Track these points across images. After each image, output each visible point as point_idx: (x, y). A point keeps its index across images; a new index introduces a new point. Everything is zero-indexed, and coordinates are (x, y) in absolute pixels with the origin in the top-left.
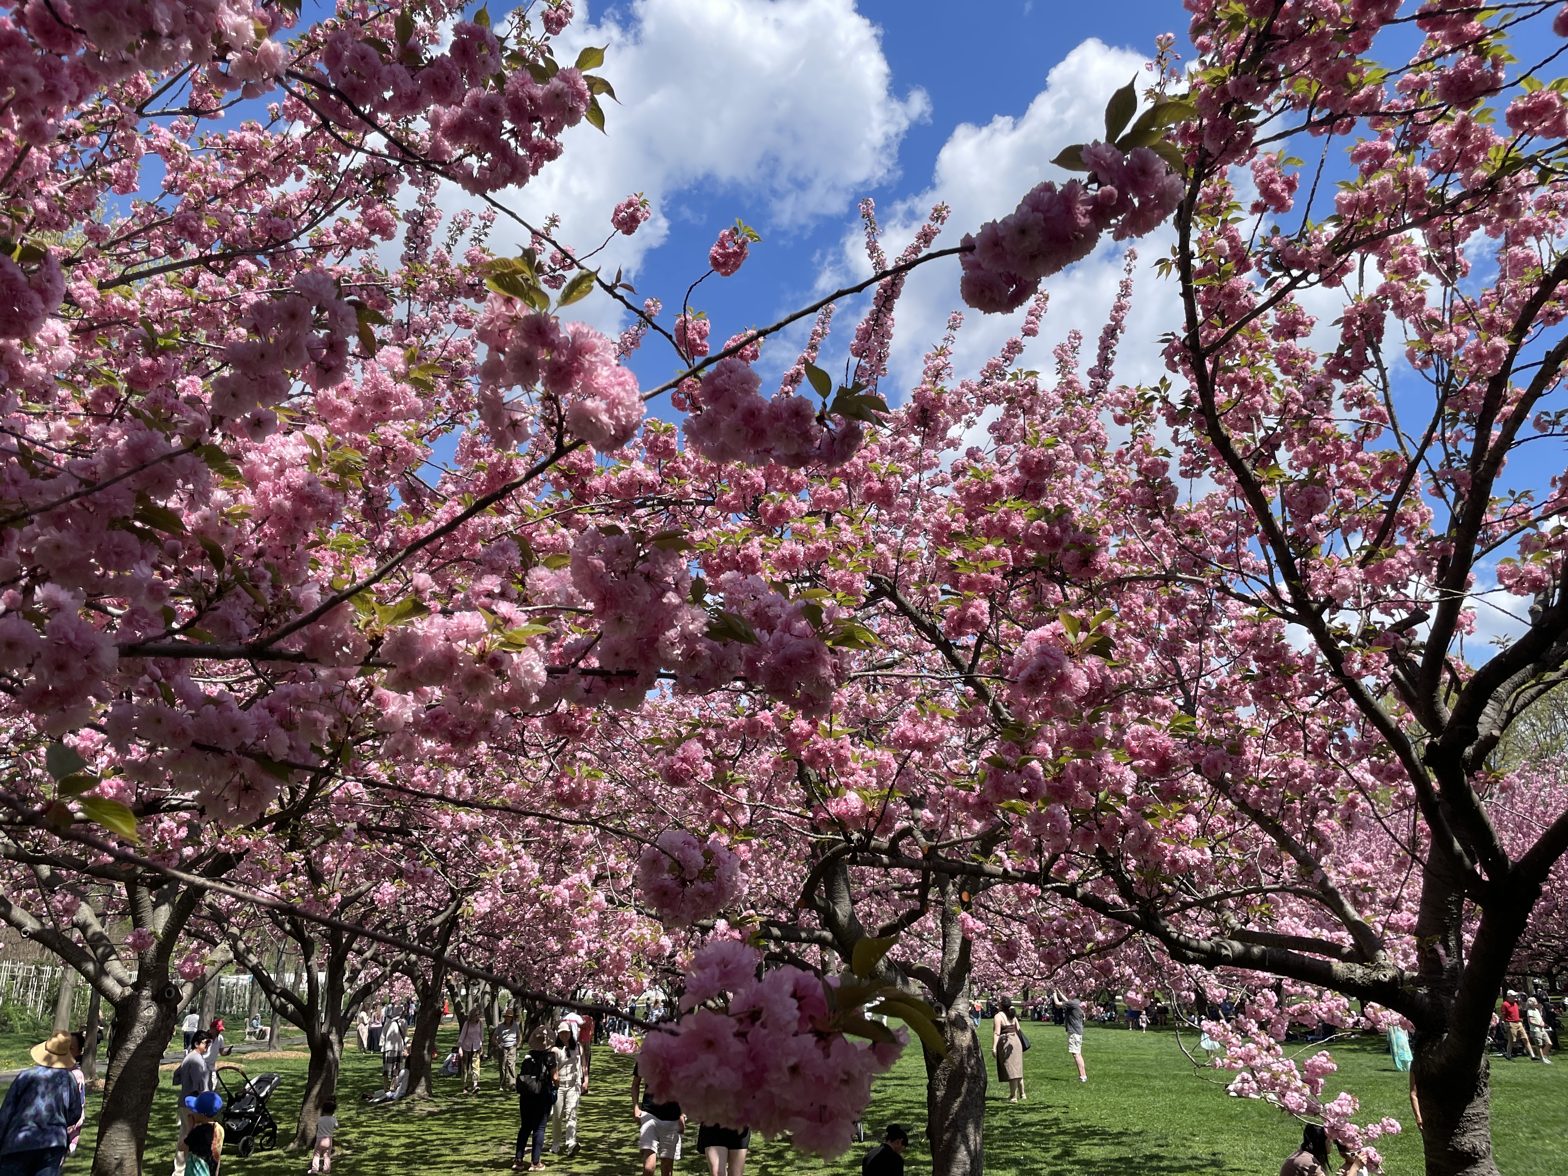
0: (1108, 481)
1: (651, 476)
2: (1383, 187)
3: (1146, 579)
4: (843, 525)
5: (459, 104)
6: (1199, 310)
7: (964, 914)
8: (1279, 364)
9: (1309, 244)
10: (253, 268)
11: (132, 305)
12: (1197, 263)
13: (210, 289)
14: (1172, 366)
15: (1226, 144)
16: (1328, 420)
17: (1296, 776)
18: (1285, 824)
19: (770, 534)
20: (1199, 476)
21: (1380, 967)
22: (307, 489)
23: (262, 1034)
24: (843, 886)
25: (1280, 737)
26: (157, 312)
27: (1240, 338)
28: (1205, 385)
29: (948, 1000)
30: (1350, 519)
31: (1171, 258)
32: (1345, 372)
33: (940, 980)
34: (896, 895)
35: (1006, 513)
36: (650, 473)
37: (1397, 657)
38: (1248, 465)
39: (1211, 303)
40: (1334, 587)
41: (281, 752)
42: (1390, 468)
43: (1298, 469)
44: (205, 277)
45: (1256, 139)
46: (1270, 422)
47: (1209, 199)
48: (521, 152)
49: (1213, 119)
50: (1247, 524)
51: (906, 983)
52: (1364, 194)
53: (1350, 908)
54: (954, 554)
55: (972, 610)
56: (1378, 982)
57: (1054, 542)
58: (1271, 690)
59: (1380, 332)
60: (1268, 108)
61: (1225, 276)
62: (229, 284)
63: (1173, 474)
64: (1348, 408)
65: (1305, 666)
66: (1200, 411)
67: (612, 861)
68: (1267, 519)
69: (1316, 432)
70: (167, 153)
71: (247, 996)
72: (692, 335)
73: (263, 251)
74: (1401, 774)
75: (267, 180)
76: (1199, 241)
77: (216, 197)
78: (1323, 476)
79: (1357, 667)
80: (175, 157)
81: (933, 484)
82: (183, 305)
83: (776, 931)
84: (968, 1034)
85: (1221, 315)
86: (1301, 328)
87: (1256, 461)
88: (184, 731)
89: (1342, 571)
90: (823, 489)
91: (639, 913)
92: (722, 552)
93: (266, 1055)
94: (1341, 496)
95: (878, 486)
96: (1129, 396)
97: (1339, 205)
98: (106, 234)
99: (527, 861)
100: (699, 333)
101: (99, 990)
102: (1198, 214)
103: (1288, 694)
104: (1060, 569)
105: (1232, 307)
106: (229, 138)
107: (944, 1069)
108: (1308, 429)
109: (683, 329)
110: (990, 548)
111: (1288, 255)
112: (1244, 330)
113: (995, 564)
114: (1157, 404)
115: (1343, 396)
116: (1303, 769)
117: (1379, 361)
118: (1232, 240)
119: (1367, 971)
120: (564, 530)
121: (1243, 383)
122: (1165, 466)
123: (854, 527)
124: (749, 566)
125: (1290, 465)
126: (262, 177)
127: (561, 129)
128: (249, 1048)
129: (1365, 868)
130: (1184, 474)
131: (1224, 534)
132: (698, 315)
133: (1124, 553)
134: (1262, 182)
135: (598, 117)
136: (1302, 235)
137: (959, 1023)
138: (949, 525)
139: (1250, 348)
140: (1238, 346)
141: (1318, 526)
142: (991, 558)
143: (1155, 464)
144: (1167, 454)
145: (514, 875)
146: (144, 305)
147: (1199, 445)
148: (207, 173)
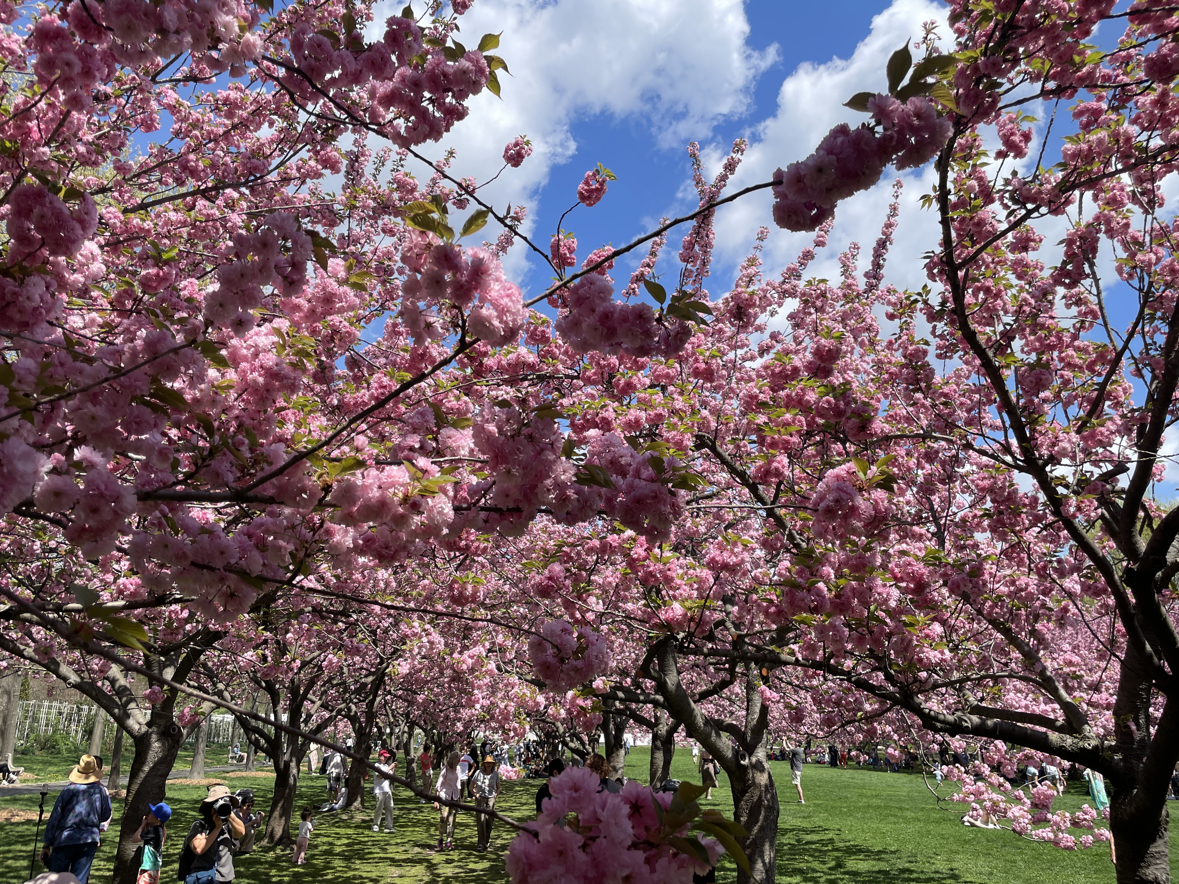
0: (880, 362)
1: (532, 358)
2: (1100, 141)
3: (908, 437)
4: (675, 396)
5: (390, 79)
6: (954, 234)
7: (763, 687)
8: (1015, 272)
9: (1041, 185)
10: (236, 195)
11: (148, 225)
12: (953, 198)
13: (204, 212)
14: (932, 277)
15: (977, 109)
16: (1052, 318)
17: (1022, 590)
18: (1013, 626)
19: (620, 400)
20: (951, 357)
21: (1085, 738)
22: (275, 368)
23: (241, 759)
24: (671, 662)
25: (1010, 558)
26: (165, 230)
27: (985, 256)
28: (958, 292)
29: (750, 750)
30: (1069, 396)
31: (933, 194)
32: (1067, 281)
33: (744, 733)
34: (712, 669)
35: (802, 389)
36: (531, 356)
37: (1104, 501)
38: (990, 354)
39: (963, 230)
40: (1056, 448)
41: (257, 569)
42: (1101, 357)
43: (1029, 353)
44: (201, 203)
45: (1000, 105)
46: (1008, 319)
47: (962, 149)
48: (437, 114)
49: (967, 90)
50: (988, 396)
51: (718, 735)
52: (1085, 147)
53: (1063, 692)
54: (761, 419)
55: (775, 464)
56: (1084, 749)
57: (839, 413)
58: (1004, 525)
59: (1094, 250)
60: (1010, 81)
61: (975, 209)
62: (219, 208)
63: (931, 359)
64: (1068, 306)
65: (1030, 504)
66: (953, 311)
67: (500, 639)
68: (1004, 394)
69: (1042, 326)
70: (173, 109)
71: (230, 730)
72: (563, 250)
73: (245, 184)
74: (1105, 591)
75: (248, 128)
76: (955, 181)
77: (210, 141)
78: (1048, 360)
79: (1072, 510)
80: (179, 111)
81: (744, 359)
82: (184, 224)
83: (621, 694)
84: (766, 775)
85: (971, 239)
86: (1032, 244)
87: (996, 350)
88: (184, 554)
89: (1061, 436)
90: (662, 369)
91: (520, 678)
92: (585, 415)
93: (244, 774)
94: (1062, 376)
95: (703, 366)
96: (898, 298)
97: (1065, 155)
98: (130, 170)
99: (436, 637)
100: (569, 249)
101: (123, 726)
102: (954, 161)
103: (1018, 528)
104: (843, 432)
105: (980, 233)
106: (218, 96)
107: (747, 801)
108: (1036, 325)
109: (556, 247)
110: (788, 416)
111: (1025, 193)
112: (989, 249)
113: (793, 429)
114: (920, 305)
115: (1064, 297)
116: (1027, 585)
117: (1094, 273)
118: (981, 180)
119: (1076, 740)
120: (466, 398)
121: (987, 290)
122: (925, 353)
123: (684, 397)
124: (606, 425)
125: (1022, 351)
126: (243, 126)
127: (467, 96)
128: (232, 768)
129: (1074, 660)
130: (939, 356)
131: (969, 402)
132: (568, 235)
133: (891, 416)
134: (1004, 135)
135: (495, 87)
136: (1036, 177)
137: (759, 767)
138: (757, 396)
139: (993, 262)
140: (984, 261)
141: (1045, 401)
142: (789, 424)
143: (917, 350)
144: (927, 343)
145: (426, 647)
146: (157, 224)
147: (952, 334)
148: (203, 122)
